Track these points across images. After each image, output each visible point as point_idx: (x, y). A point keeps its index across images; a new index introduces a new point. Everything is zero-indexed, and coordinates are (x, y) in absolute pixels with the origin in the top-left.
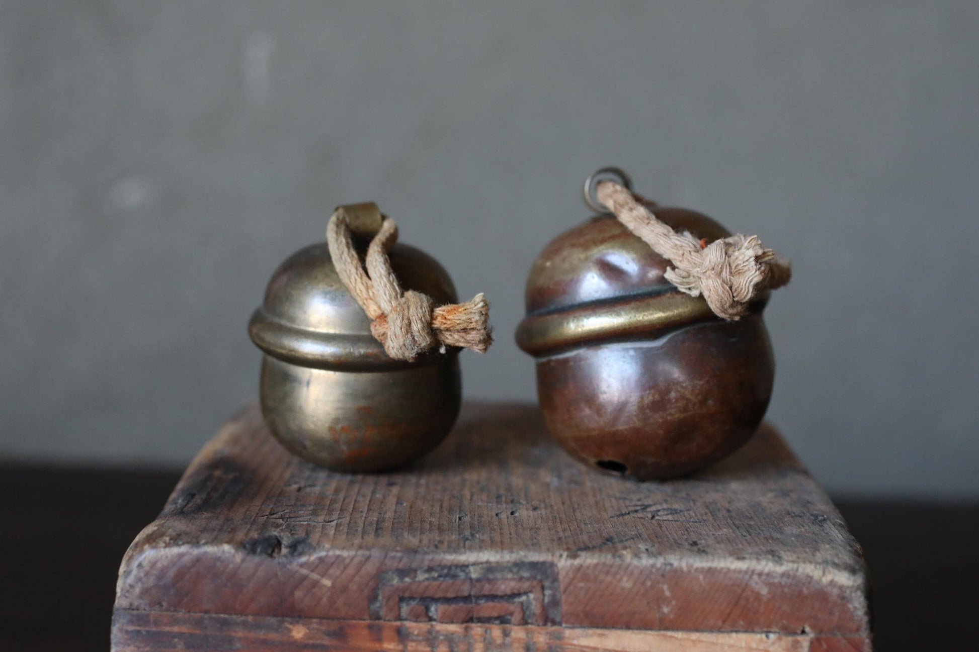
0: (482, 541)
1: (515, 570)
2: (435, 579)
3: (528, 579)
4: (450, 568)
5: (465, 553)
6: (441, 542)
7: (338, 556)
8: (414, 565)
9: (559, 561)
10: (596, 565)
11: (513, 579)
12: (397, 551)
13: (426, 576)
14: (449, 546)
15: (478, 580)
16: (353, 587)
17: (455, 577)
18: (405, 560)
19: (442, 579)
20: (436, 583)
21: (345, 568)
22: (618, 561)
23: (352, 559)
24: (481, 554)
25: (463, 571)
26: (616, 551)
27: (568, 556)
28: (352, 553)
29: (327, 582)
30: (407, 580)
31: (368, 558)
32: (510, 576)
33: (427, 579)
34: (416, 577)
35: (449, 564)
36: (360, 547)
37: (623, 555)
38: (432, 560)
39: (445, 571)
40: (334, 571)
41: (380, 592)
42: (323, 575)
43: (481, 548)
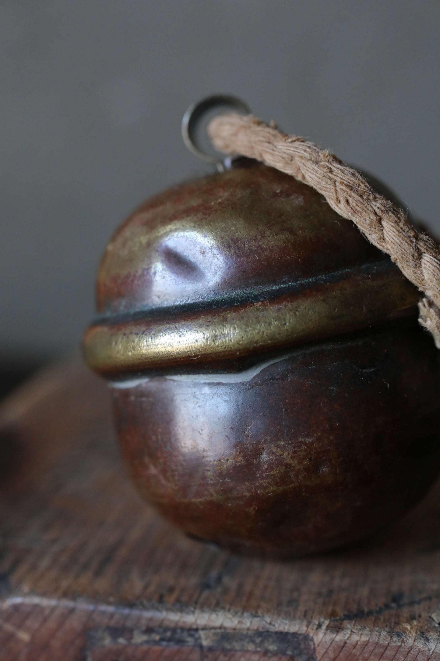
0: (226, 591)
1: (258, 640)
2: (157, 643)
3: (275, 654)
4: (174, 630)
5: (193, 612)
6: (171, 590)
7: (36, 606)
8: (129, 624)
9: (316, 634)
10: (366, 644)
11: (255, 652)
12: (109, 603)
13: (145, 638)
14: (178, 601)
15: (210, 649)
16: (56, 644)
17: (180, 642)
18: (117, 617)
19: (164, 643)
20: (157, 648)
21: (45, 620)
22: (396, 642)
23: (53, 609)
24: (214, 616)
25: (191, 636)
26: (397, 624)
27: (328, 628)
28: (53, 602)
29: (24, 636)
30: (122, 641)
31: (72, 611)
32: (251, 647)
33: (147, 642)
34: (131, 638)
35: (172, 625)
36: (65, 595)
37: (405, 630)
38: (150, 620)
39: (169, 634)
40: (33, 623)
41: (89, 653)
42: (20, 626)
43: (217, 606)
